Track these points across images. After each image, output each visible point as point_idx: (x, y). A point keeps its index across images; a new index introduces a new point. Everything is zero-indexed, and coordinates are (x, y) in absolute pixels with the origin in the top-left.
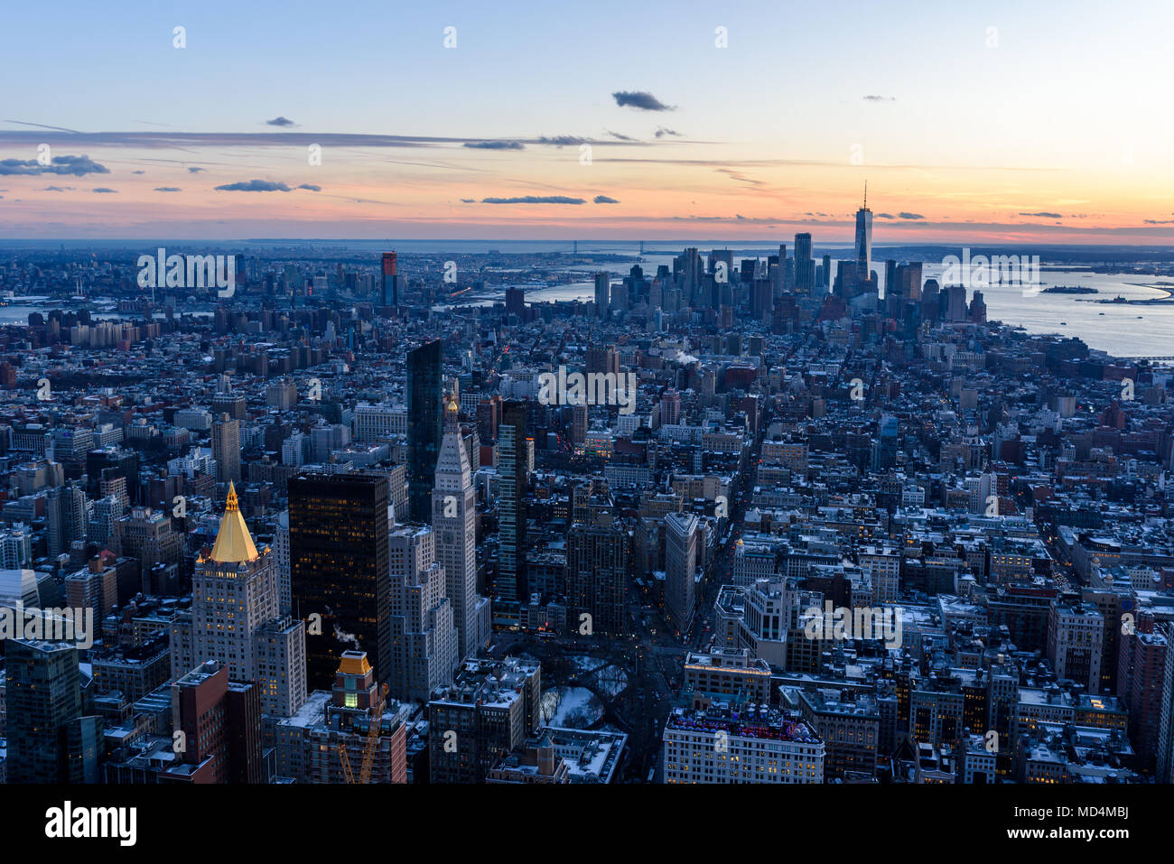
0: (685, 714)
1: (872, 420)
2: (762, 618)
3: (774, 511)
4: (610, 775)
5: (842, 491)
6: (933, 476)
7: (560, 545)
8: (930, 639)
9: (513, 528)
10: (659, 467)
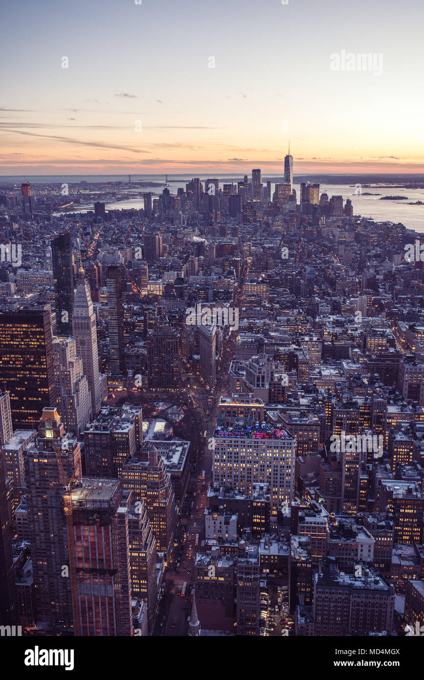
0: (222, 429)
1: (299, 270)
2: (256, 377)
3: (254, 320)
4: (183, 463)
5: (288, 308)
6: (333, 298)
7: (142, 344)
8: (340, 382)
9: (117, 336)
10: (190, 299)
